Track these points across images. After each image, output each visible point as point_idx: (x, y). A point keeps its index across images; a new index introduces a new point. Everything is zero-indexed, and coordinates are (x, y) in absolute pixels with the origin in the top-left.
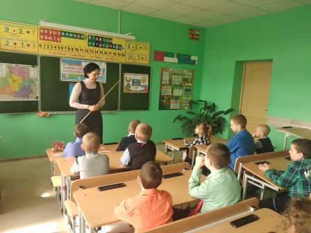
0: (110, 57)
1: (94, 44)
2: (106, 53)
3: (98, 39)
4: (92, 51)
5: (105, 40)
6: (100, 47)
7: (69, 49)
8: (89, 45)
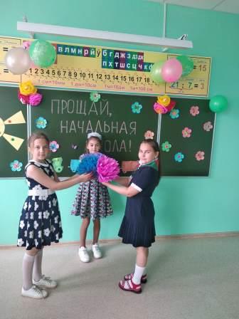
1: (111, 64)
2: (132, 79)
3: (120, 55)
4: (108, 77)
5: (132, 56)
6: (122, 69)
7: (70, 74)
8: (103, 67)
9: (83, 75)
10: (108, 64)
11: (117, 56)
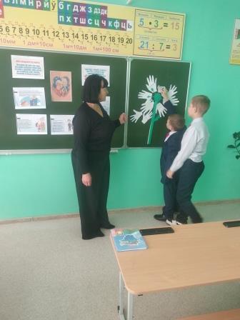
0: (104, 44)
1: (69, 19)
2: (95, 38)
3: (79, 9)
4: (66, 35)
5: (93, 10)
6: (83, 25)
7: (21, 30)
8: (60, 22)
9: (37, 32)
10: (66, 19)
11: (76, 9)
